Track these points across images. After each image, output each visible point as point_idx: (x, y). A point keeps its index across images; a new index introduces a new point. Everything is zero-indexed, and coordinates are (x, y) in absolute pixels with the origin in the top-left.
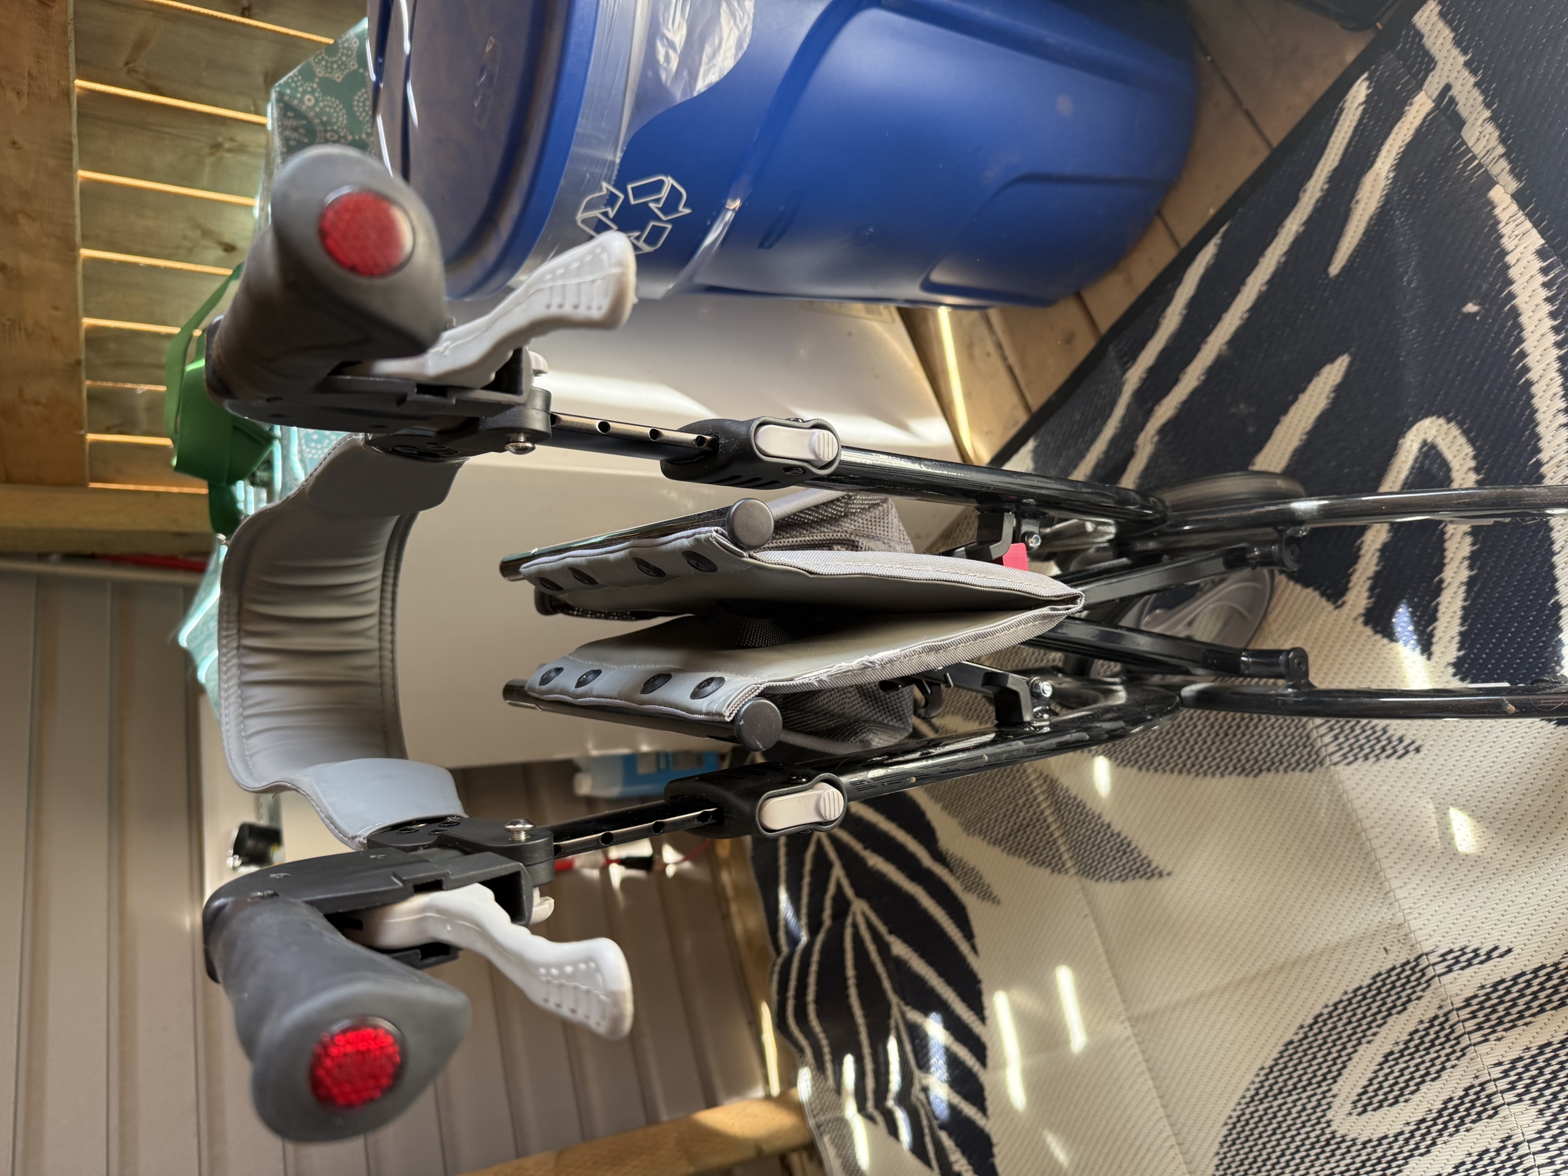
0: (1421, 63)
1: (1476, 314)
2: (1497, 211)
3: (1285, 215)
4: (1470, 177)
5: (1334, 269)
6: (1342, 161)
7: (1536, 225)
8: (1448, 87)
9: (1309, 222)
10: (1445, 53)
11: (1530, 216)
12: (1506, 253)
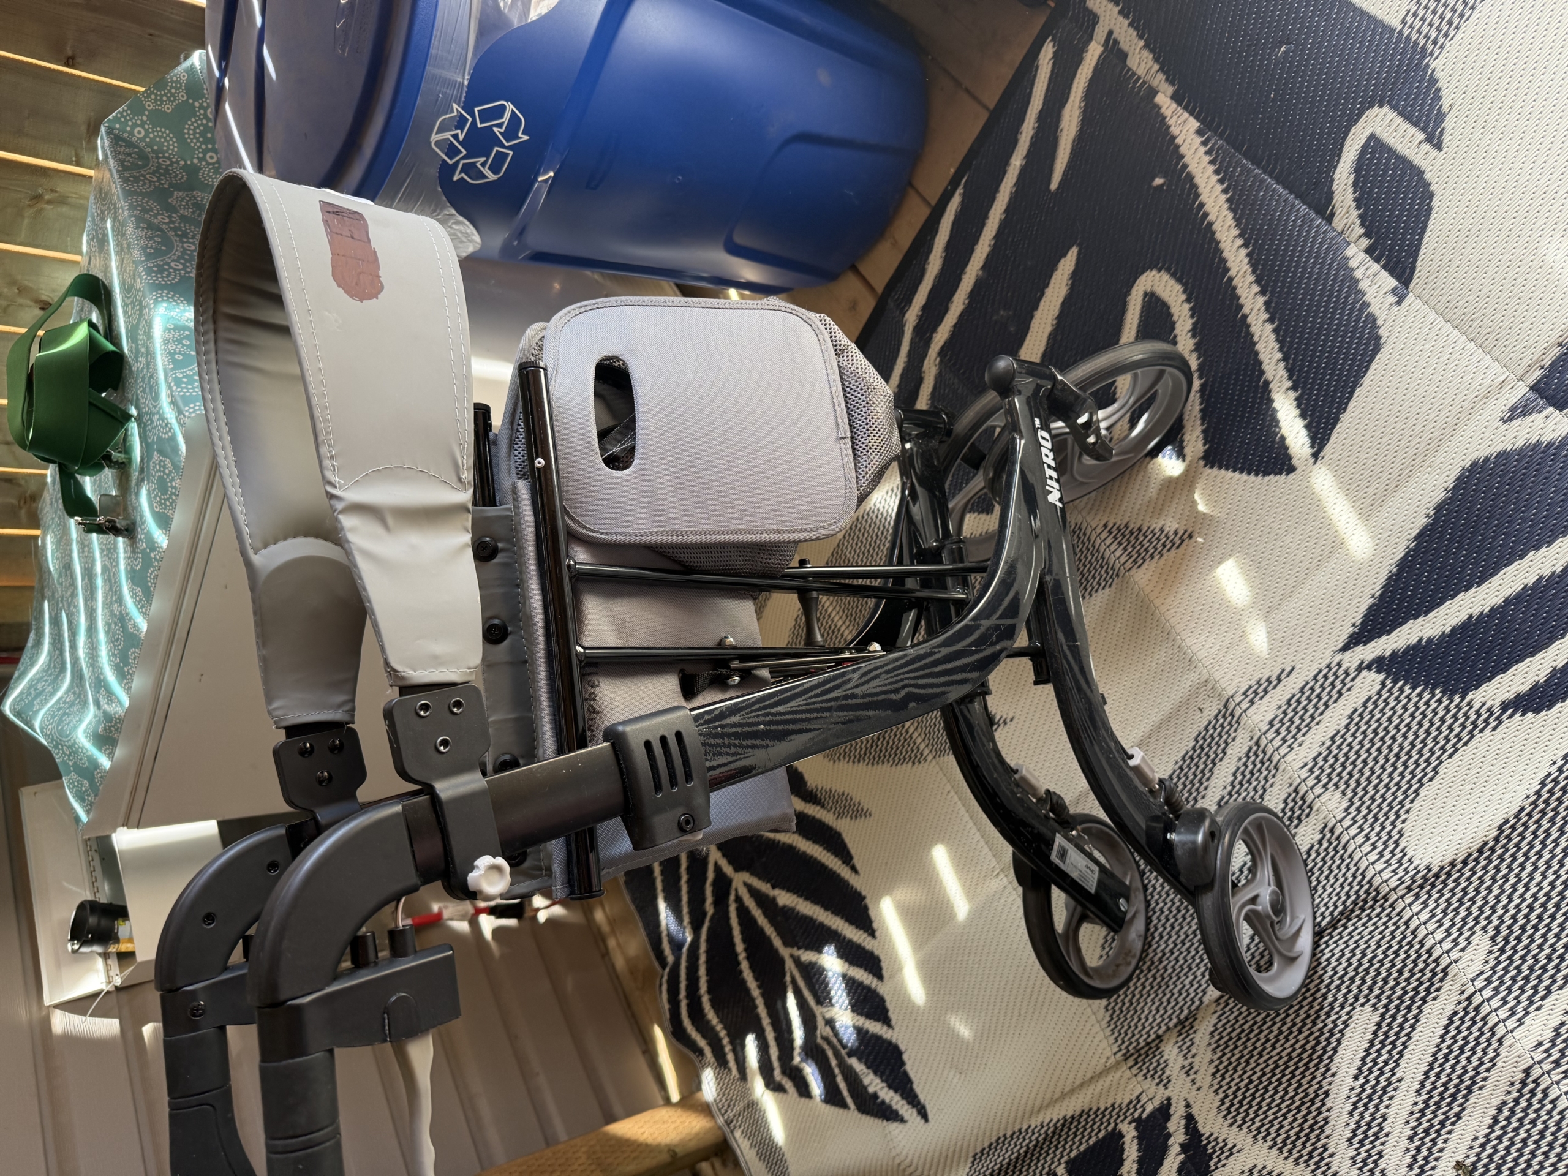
0: (1089, 20)
1: (1162, 185)
2: (1163, 110)
3: (1009, 155)
4: (1139, 92)
5: (1054, 186)
6: (1044, 104)
7: (1191, 114)
8: (1110, 33)
9: (1028, 156)
10: (1103, 8)
11: (1186, 108)
12: (1175, 138)
